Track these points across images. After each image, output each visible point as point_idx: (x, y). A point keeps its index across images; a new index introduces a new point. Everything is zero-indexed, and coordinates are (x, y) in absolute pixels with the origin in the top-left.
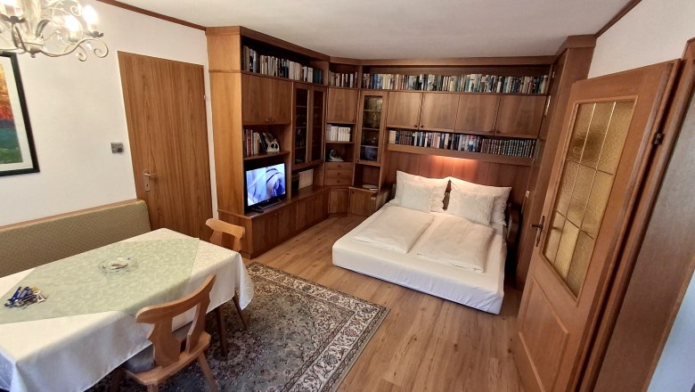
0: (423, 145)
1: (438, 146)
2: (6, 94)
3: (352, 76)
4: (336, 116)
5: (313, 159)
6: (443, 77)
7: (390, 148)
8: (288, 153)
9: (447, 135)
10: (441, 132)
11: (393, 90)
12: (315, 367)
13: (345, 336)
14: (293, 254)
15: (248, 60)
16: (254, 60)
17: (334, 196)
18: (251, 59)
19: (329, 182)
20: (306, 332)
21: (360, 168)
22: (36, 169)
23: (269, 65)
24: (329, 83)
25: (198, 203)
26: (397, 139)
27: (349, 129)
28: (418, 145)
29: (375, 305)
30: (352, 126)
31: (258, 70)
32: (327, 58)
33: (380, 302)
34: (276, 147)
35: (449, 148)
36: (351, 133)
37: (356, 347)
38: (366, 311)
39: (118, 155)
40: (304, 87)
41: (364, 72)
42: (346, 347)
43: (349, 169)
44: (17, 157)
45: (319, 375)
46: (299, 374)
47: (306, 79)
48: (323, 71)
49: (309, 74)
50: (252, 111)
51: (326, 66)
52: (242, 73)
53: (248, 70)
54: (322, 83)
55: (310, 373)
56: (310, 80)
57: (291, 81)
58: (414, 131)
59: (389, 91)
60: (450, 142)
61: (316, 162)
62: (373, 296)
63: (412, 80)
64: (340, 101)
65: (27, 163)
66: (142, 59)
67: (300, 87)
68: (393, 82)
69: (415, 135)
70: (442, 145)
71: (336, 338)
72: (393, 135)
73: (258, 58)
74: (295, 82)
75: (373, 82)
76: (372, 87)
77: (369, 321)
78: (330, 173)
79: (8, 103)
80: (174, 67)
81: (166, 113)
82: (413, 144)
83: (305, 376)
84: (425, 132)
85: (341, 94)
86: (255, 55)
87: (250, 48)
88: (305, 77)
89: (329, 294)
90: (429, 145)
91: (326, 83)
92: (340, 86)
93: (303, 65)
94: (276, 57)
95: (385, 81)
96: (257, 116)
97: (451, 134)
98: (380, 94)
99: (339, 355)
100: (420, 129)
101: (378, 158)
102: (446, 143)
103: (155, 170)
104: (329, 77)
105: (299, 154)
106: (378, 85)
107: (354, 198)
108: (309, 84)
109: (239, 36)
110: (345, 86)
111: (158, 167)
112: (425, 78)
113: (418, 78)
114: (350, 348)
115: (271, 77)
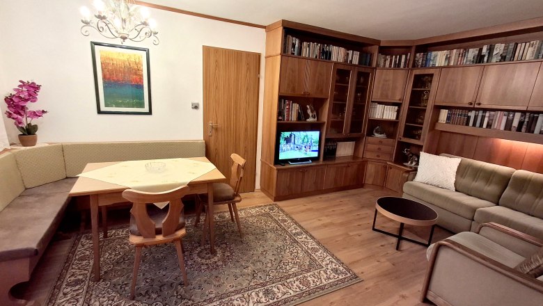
0: (481, 125)
1: (502, 128)
2: (142, 71)
3: (404, 57)
4: (382, 94)
5: (351, 131)
6: (517, 44)
7: (438, 128)
8: (324, 123)
9: (518, 115)
10: (509, 111)
11: (448, 67)
12: (253, 294)
13: (297, 283)
14: (309, 206)
15: (290, 46)
16: (297, 46)
17: (371, 169)
18: (294, 45)
19: (368, 155)
20: (269, 265)
21: (402, 145)
22: (150, 113)
23: (311, 50)
24: (378, 65)
25: (245, 151)
26: (448, 118)
27: (397, 108)
28: (474, 125)
29: (349, 270)
30: (399, 105)
31: (300, 53)
32: (377, 42)
33: (356, 271)
34: (314, 118)
35: (519, 129)
36: (398, 112)
37: (300, 296)
38: (336, 271)
39: (195, 110)
40: (346, 68)
41: (416, 52)
42: (291, 291)
43: (391, 146)
44: (142, 105)
45: (251, 301)
46: (237, 292)
47: (351, 61)
48: (372, 55)
49: (355, 58)
50: (288, 84)
51: (375, 49)
52: (282, 56)
53: (290, 53)
54: (370, 64)
55: (246, 295)
56: (356, 61)
57: (332, 62)
58: (470, 110)
59: (441, 68)
60: (521, 124)
61: (355, 135)
62: (353, 263)
63: (472, 53)
64: (387, 81)
65: (146, 109)
66: (217, 50)
67: (342, 67)
68: (448, 59)
69: (472, 114)
70: (508, 126)
71: (288, 281)
72: (444, 114)
73: (301, 44)
74: (336, 63)
75: (426, 60)
76: (424, 66)
77: (331, 281)
78: (370, 146)
79: (142, 75)
80: (238, 55)
81: (229, 85)
82: (467, 124)
83: (240, 295)
84: (485, 110)
85: (390, 75)
86: (297, 42)
87: (293, 36)
88: (350, 58)
89: (312, 244)
90: (489, 126)
91: (374, 64)
92: (390, 66)
93: (348, 49)
94: (318, 43)
95: (439, 58)
96: (294, 90)
97: (524, 113)
98: (431, 71)
99: (280, 295)
100: (476, 106)
101: (422, 137)
102: (515, 124)
103: (217, 123)
104: (377, 59)
105: (336, 125)
106: (431, 63)
107: (391, 172)
108: (355, 65)
109: (282, 28)
110: (395, 67)
111: (219, 121)
112: (491, 50)
113: (481, 50)
114: (293, 294)
115: (312, 59)
